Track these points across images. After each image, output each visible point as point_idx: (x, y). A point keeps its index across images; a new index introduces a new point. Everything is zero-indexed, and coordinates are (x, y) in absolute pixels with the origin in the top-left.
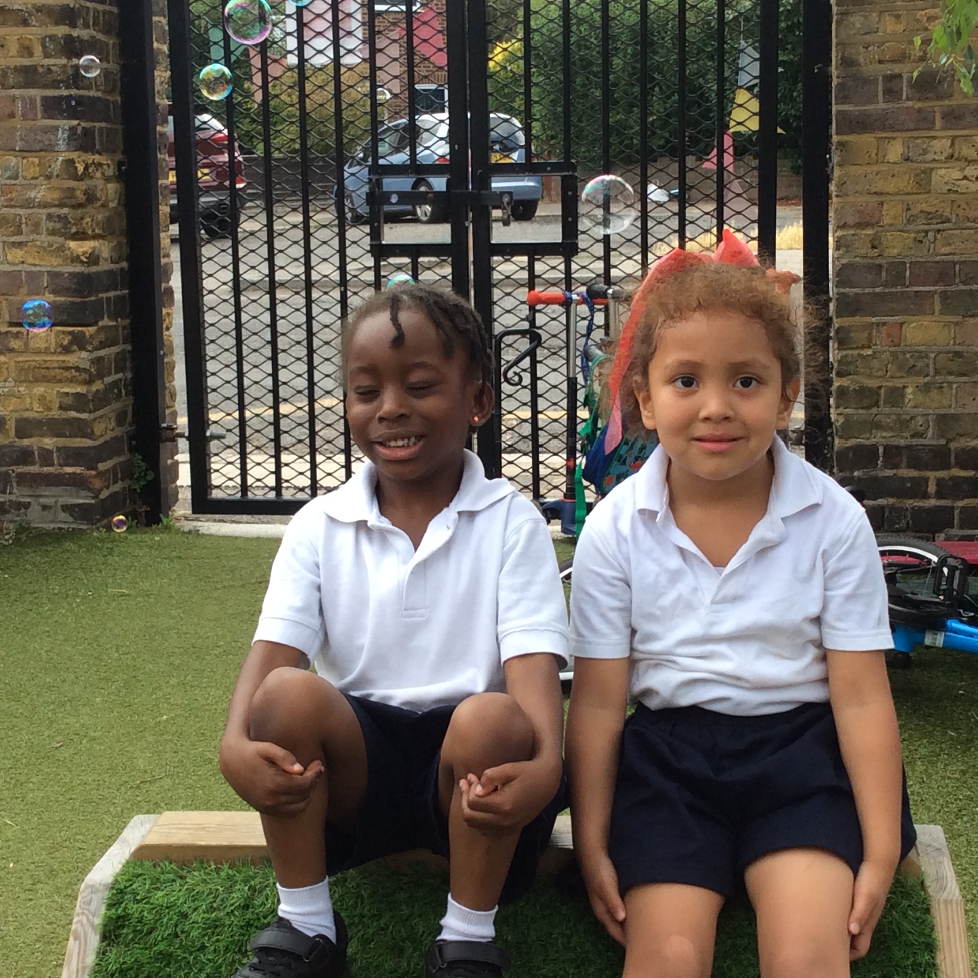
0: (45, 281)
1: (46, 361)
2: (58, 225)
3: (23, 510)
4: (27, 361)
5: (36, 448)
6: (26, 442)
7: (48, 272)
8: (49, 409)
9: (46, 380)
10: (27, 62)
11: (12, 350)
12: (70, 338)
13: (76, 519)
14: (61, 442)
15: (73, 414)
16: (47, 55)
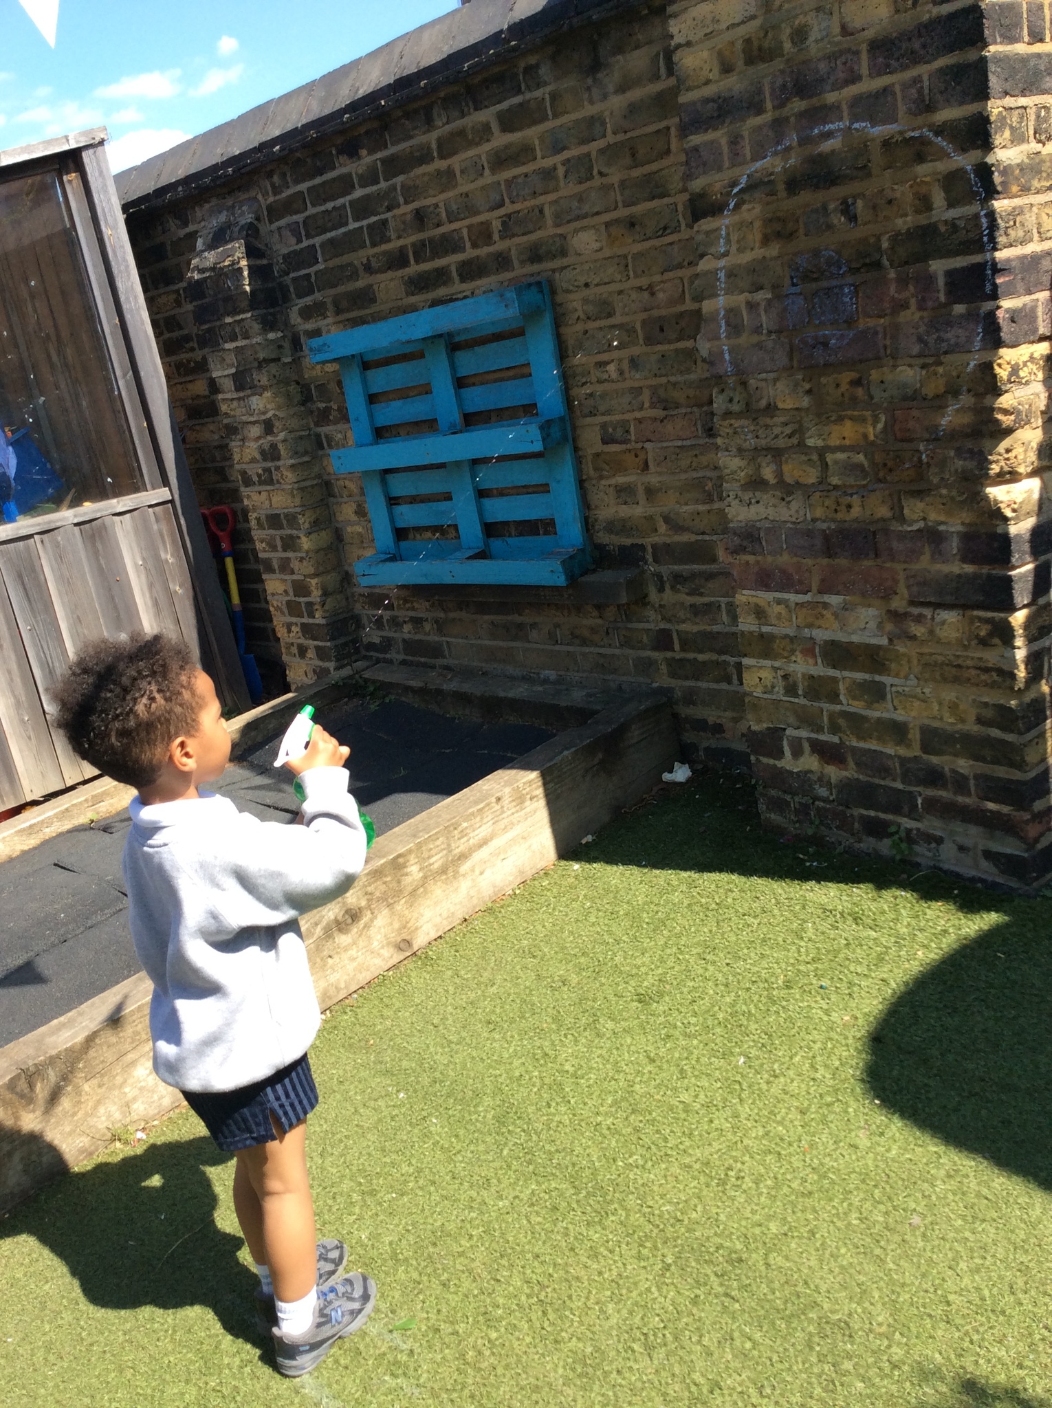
0: (954, 545)
1: (958, 656)
2: (970, 465)
3: (933, 845)
4: (931, 654)
5: (947, 769)
6: (935, 760)
7: (958, 533)
8: (963, 721)
9: (956, 680)
10: (923, 220)
11: (913, 638)
12: (989, 627)
13: (1003, 872)
14: (981, 768)
15: (995, 733)
16: (951, 205)
